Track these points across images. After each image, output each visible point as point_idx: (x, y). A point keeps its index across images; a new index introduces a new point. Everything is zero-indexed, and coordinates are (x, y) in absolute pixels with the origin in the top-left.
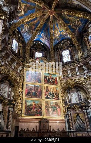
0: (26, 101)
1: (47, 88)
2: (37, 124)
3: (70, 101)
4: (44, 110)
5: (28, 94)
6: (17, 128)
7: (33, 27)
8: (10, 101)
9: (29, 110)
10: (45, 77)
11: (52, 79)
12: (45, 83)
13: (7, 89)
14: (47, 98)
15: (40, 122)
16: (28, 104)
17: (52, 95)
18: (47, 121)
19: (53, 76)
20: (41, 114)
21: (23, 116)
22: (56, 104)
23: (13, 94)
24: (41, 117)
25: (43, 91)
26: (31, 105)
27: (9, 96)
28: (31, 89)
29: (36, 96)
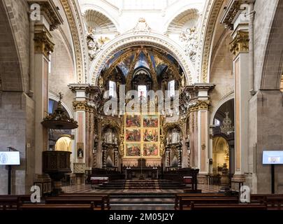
0: (127, 145)
1: (146, 131)
2: (137, 162)
3: (171, 141)
4: (142, 151)
5: (128, 138)
6: (122, 164)
7: (129, 61)
8: (115, 145)
9: (129, 152)
10: (145, 120)
11: (152, 120)
12: (144, 126)
13: (110, 136)
14: (146, 140)
15: (139, 160)
16: (129, 147)
17: (151, 137)
18: (144, 160)
19: (153, 118)
20: (139, 154)
21: (125, 157)
22: (154, 145)
23: (116, 139)
24: (139, 157)
25: (142, 135)
26: (131, 148)
27: (113, 141)
28: (131, 134)
29: (135, 140)
